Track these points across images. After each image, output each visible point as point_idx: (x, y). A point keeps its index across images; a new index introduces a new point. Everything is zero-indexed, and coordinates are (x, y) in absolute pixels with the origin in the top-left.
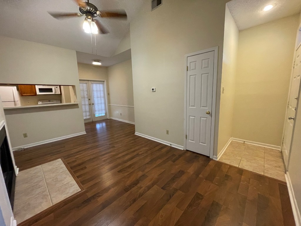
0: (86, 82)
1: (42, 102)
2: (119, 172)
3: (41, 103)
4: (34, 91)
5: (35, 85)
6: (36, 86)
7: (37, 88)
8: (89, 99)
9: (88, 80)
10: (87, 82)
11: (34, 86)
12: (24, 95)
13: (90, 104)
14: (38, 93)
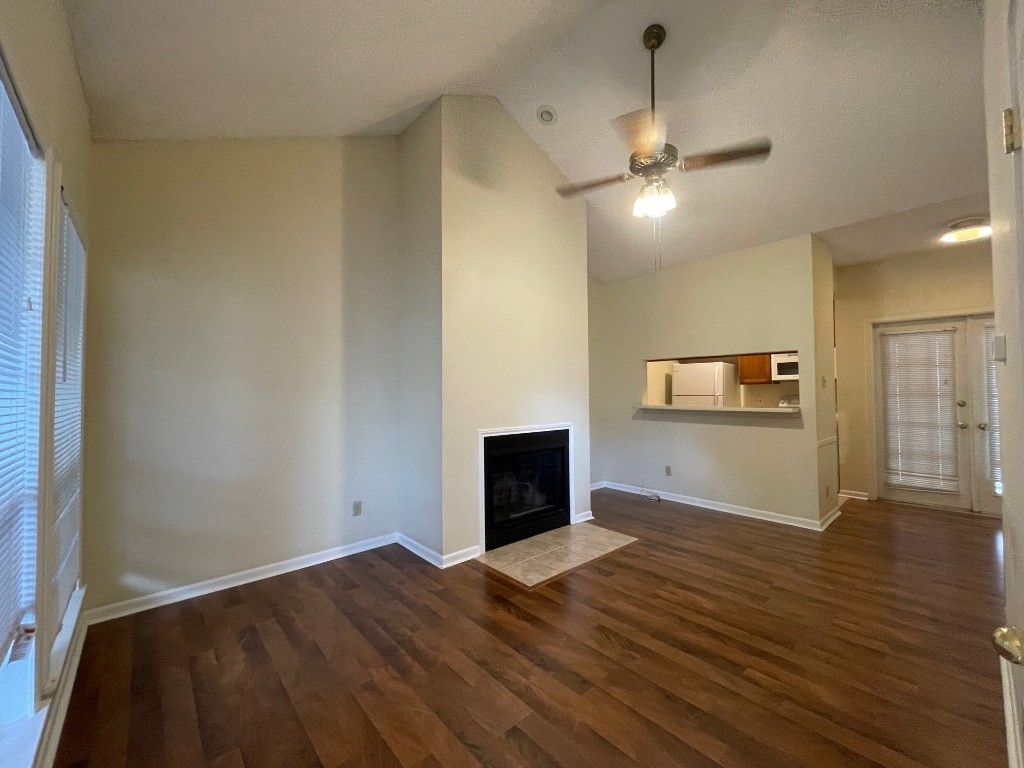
0: (949, 326)
1: (789, 403)
2: (601, 629)
3: (785, 405)
4: (768, 371)
5: (770, 354)
6: (772, 356)
7: (776, 360)
8: (963, 405)
9: (963, 318)
10: (958, 325)
11: (767, 356)
12: (746, 381)
13: (963, 427)
14: (775, 377)
